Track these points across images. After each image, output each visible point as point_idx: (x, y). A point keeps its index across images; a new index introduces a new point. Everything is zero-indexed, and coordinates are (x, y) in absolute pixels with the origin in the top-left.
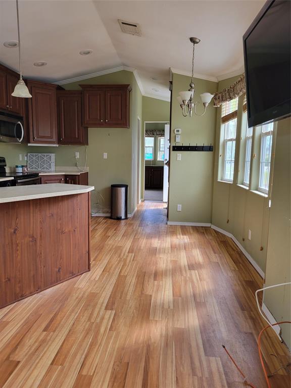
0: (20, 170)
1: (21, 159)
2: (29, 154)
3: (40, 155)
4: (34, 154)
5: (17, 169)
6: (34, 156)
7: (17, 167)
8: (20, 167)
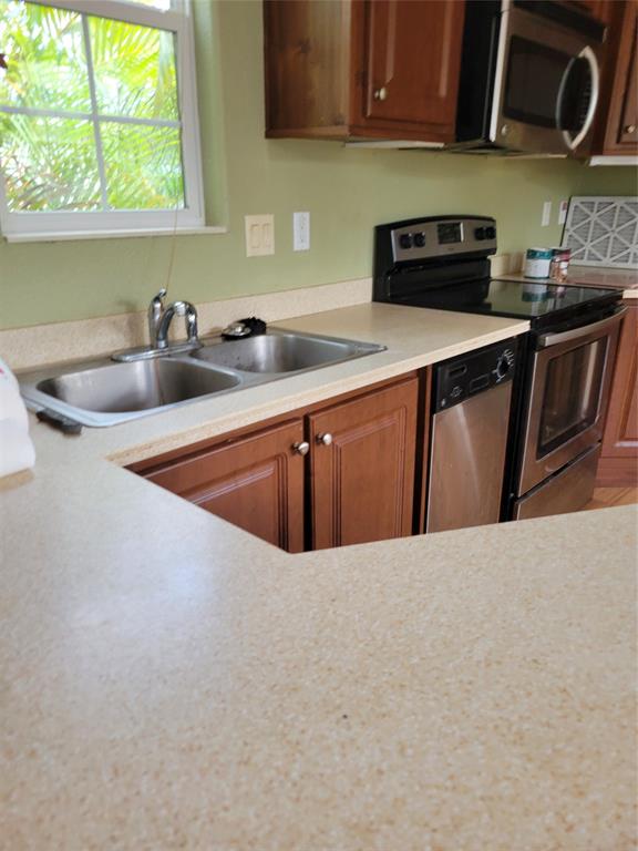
0: (541, 268)
1: (545, 221)
2: (576, 201)
3: (620, 202)
4: (597, 200)
5: (533, 262)
6: (595, 210)
7: (532, 254)
8: (542, 255)
